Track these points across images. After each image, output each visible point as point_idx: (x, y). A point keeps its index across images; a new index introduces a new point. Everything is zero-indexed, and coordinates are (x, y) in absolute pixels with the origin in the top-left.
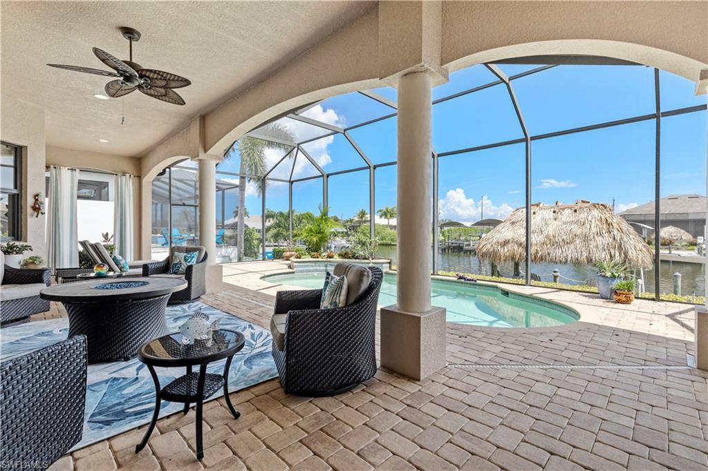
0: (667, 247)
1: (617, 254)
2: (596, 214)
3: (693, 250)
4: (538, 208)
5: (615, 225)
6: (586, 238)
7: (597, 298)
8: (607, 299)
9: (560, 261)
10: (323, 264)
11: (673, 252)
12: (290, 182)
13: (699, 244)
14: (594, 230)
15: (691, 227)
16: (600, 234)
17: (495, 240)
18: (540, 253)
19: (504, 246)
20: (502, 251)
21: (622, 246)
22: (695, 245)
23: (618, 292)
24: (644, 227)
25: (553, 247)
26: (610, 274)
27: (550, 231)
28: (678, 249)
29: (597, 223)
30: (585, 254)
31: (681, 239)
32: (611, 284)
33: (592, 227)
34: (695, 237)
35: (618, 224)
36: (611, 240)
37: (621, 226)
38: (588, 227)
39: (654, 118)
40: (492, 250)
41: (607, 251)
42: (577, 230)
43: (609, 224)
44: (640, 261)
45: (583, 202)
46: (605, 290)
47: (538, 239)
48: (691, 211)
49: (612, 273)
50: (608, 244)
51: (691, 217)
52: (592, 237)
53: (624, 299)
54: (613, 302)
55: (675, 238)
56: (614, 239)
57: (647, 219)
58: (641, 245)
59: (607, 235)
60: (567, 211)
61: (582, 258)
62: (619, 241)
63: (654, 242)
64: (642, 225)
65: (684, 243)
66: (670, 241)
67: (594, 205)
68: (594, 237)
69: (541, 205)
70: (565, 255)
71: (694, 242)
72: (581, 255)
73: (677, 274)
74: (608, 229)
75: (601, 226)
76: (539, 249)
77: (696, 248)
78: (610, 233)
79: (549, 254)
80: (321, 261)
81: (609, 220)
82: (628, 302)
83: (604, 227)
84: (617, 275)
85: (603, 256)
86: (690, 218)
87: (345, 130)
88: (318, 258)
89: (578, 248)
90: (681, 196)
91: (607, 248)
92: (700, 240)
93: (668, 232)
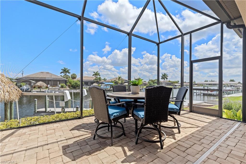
0: (40, 89)
3: (47, 89)
15: (47, 82)
22: (48, 87)
24: (32, 82)
28: (43, 89)
31: (44, 86)
34: (47, 85)
48: (47, 77)
51: (47, 79)
55: (42, 85)
57: (34, 79)
64: (31, 81)
65: (45, 87)
66: (41, 87)
73: (36, 99)
77: (48, 88)
90: (44, 72)
92: (49, 86)
93: (40, 83)
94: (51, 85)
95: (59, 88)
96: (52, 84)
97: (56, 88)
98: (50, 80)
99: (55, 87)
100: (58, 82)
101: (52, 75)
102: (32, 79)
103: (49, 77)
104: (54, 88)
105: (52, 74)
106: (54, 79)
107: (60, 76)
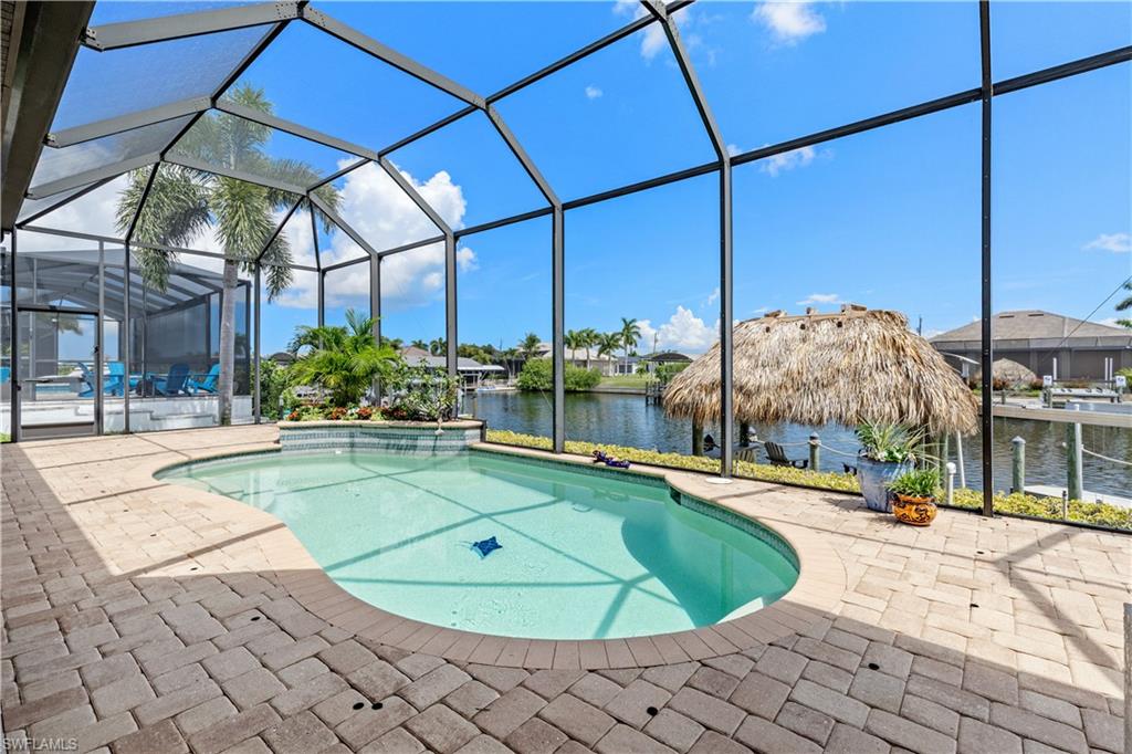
0: (999, 392)
1: (913, 406)
2: (876, 330)
3: (1037, 396)
4: (776, 321)
5: (909, 351)
6: (856, 376)
7: (859, 508)
8: (878, 510)
9: (810, 420)
10: (346, 431)
11: (1008, 400)
12: (319, 270)
13: (1046, 387)
14: (871, 360)
15: (1034, 360)
16: (884, 369)
17: (696, 382)
18: (774, 405)
19: (711, 392)
20: (707, 402)
21: (922, 390)
22: (1040, 388)
23: (902, 497)
24: (965, 362)
25: (798, 394)
26: (885, 454)
27: (793, 362)
28: (1014, 395)
29: (878, 346)
30: (854, 406)
31: (1020, 379)
32: (886, 479)
33: (868, 354)
34: (1040, 376)
35: (914, 348)
36: (901, 379)
37: (920, 351)
38: (861, 355)
39: (976, 98)
40: (689, 400)
41: (894, 401)
42: (843, 361)
43: (899, 349)
44: (954, 420)
45: (855, 308)
46: (876, 492)
47: (771, 377)
48: (1033, 336)
49: (890, 453)
50: (896, 386)
51: (1033, 345)
52: (867, 373)
53: (915, 515)
54: (889, 521)
55: (1010, 378)
56: (908, 376)
57: (970, 348)
58: (956, 388)
59: (894, 368)
60: (825, 326)
61: (849, 414)
62: (915, 380)
63: (980, 385)
64: (962, 358)
65: (1024, 386)
66: (1004, 383)
67: (873, 314)
68: (870, 375)
69: (782, 315)
70: (818, 408)
71: (1039, 384)
72: (848, 409)
73: (1018, 439)
74: (897, 358)
75: (883, 352)
76: (772, 398)
77: (1041, 393)
78: (900, 365)
79: (790, 407)
80: (344, 426)
81: (899, 342)
82: (922, 521)
83: (890, 353)
84: (900, 457)
85: (887, 409)
86: (1032, 347)
87: (380, 156)
88: (338, 418)
89: (841, 395)
90: (1018, 313)
91: (893, 394)
92: (1047, 380)
93: (1001, 368)
94: (1058, 377)
95: (1113, 393)
96: (1067, 371)
97: (1094, 392)
98: (1056, 352)
99: (1083, 387)
100: (1109, 363)
101: (1064, 321)
102: (962, 347)
103: (1044, 334)
104: (1082, 392)
105: (1064, 318)
106: (1074, 345)
107: (1119, 323)
